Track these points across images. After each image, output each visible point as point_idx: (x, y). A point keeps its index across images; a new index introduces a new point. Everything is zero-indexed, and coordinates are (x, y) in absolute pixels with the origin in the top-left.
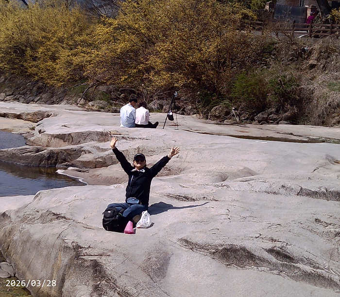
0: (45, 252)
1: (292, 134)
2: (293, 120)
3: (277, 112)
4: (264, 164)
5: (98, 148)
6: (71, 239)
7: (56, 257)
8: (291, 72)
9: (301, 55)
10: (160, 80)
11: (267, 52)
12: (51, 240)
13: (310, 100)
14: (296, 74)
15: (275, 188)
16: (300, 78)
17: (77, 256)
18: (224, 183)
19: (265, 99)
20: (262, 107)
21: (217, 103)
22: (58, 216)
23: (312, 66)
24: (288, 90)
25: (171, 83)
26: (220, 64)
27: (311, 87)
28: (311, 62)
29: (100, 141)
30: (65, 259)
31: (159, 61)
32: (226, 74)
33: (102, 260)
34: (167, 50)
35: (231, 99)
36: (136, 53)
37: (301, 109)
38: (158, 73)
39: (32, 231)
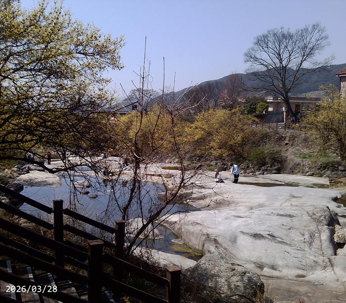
0: (196, 236)
1: (277, 181)
2: (279, 171)
3: (271, 167)
4: (266, 199)
5: (199, 192)
6: (205, 231)
7: (200, 238)
8: (277, 148)
9: (281, 138)
10: (216, 153)
11: (265, 137)
12: (198, 232)
13: (286, 161)
14: (279, 149)
15: (269, 213)
16: (281, 151)
17: (208, 237)
18: (252, 211)
19: (265, 160)
20: (264, 164)
21: (243, 163)
22: (198, 224)
23: (287, 144)
24: (276, 157)
25: (221, 154)
26: (243, 143)
27: (286, 155)
28: (286, 142)
29: (198, 188)
30: (204, 238)
31: (215, 144)
32: (247, 148)
33: (217, 238)
34: (219, 139)
35: (249, 160)
36: (204, 139)
37: (282, 165)
38: (215, 150)
39: (189, 228)
